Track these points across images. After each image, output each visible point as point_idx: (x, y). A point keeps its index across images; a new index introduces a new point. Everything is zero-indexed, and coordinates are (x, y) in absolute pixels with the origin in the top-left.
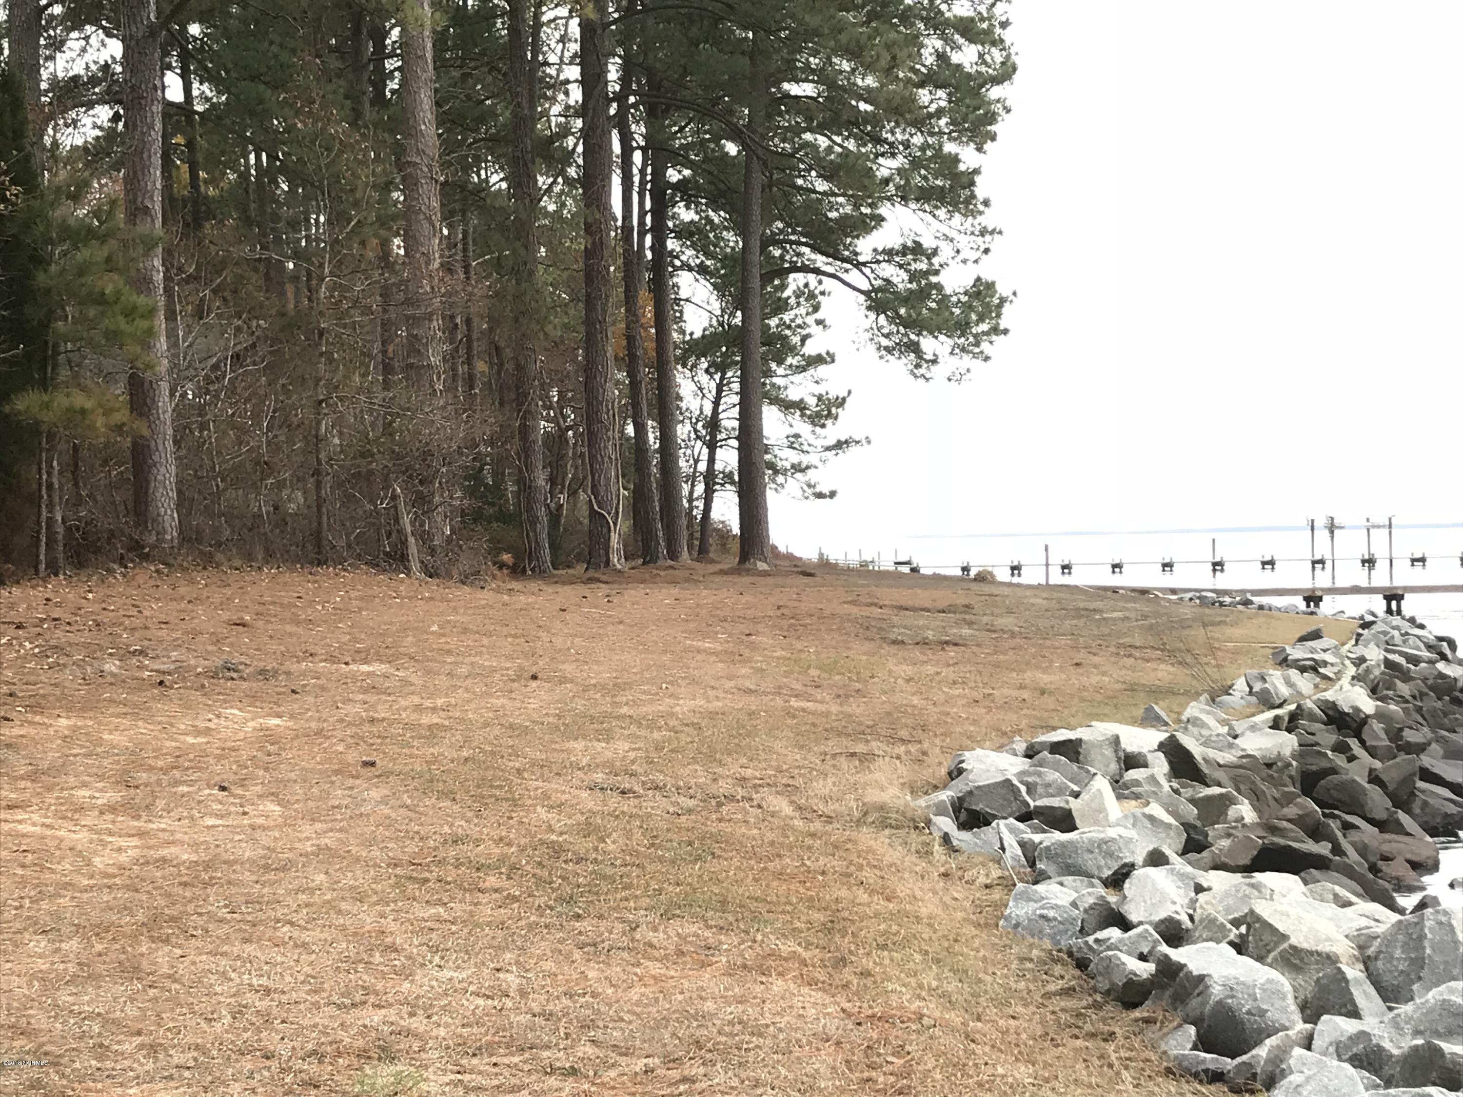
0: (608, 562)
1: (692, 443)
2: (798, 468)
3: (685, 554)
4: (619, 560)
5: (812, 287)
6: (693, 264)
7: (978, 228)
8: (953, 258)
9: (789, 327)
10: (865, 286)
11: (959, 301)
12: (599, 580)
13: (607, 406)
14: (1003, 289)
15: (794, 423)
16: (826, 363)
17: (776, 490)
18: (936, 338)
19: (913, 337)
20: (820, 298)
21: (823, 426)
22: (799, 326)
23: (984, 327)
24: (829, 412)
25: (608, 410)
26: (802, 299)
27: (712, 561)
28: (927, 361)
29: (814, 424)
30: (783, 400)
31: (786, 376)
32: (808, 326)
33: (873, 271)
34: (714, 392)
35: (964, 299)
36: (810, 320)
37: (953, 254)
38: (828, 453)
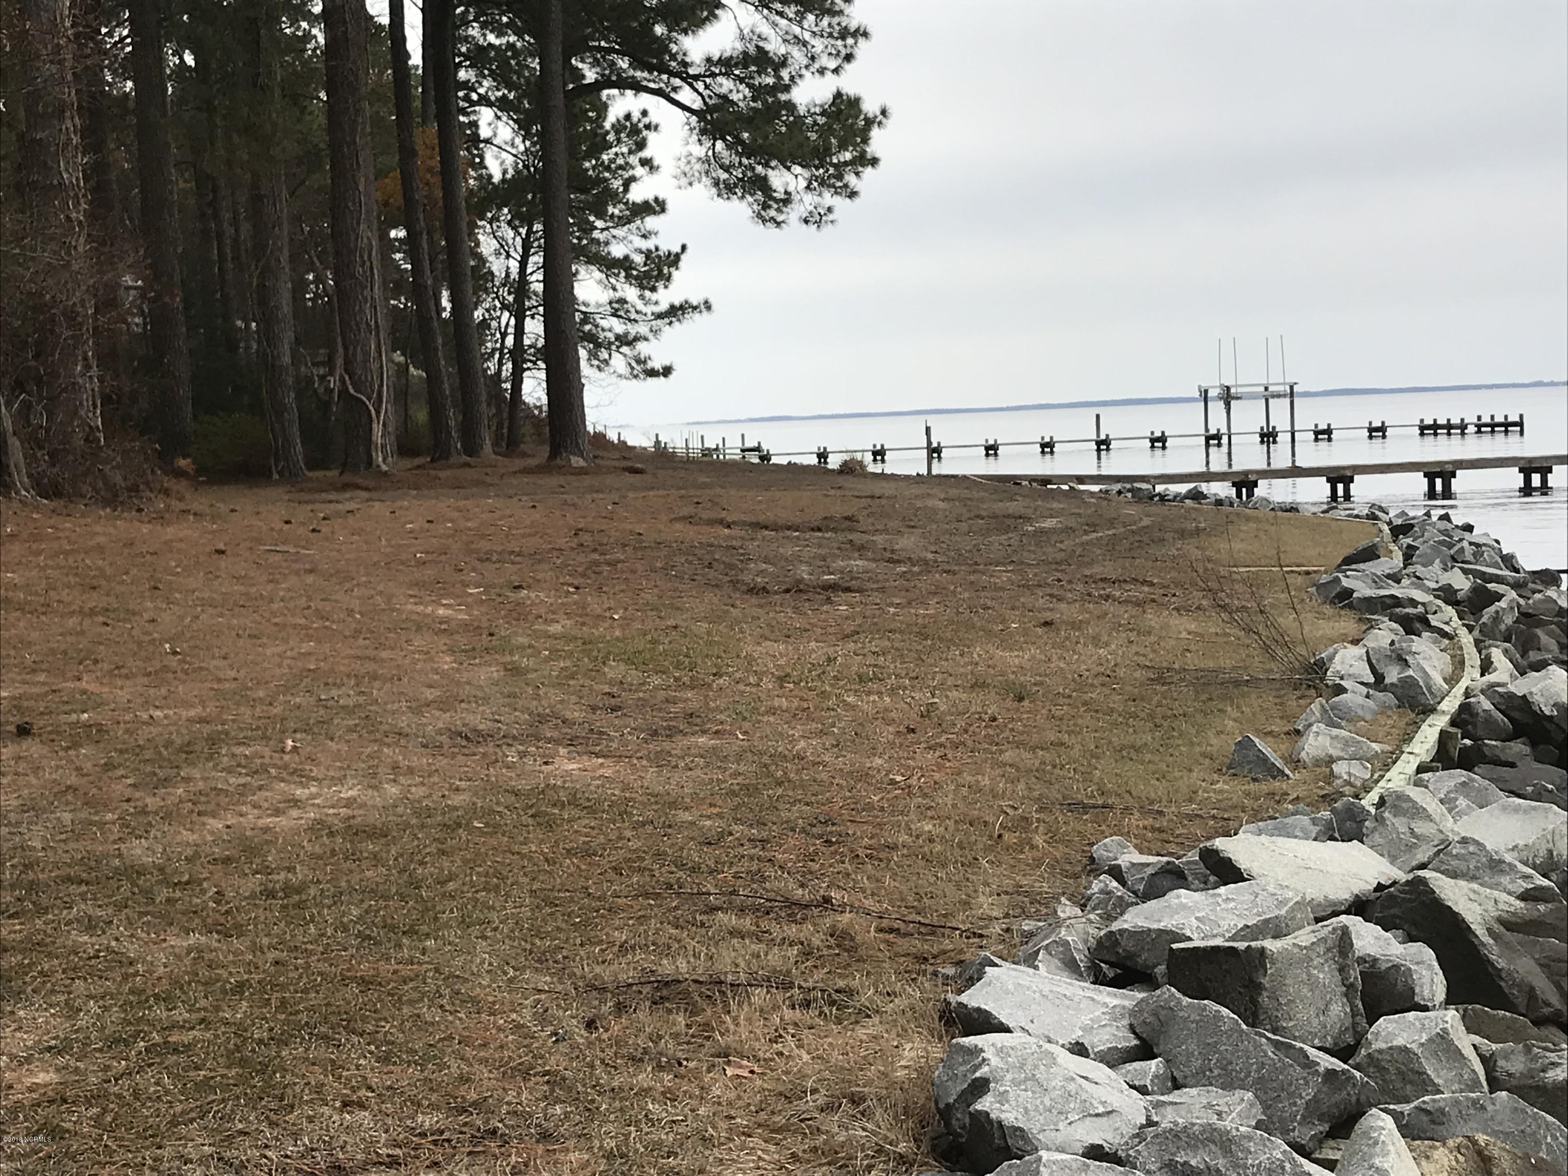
0: (370, 462)
1: (498, 313)
2: (624, 340)
3: (488, 447)
4: (384, 460)
5: (635, 120)
6: (493, 98)
7: (837, 28)
8: (807, 67)
9: (608, 168)
10: (697, 104)
11: (815, 123)
12: (358, 487)
13: (361, 257)
14: (870, 107)
15: (618, 286)
16: (655, 213)
17: (599, 368)
18: (789, 169)
19: (759, 169)
20: (645, 133)
21: (653, 289)
22: (621, 167)
23: (848, 156)
24: (660, 272)
25: (364, 262)
26: (622, 135)
27: (524, 455)
28: (777, 201)
29: (642, 287)
30: (604, 258)
31: (607, 229)
32: (633, 168)
33: (707, 87)
34: (520, 250)
35: (821, 120)
36: (634, 160)
37: (805, 61)
38: (659, 322)
